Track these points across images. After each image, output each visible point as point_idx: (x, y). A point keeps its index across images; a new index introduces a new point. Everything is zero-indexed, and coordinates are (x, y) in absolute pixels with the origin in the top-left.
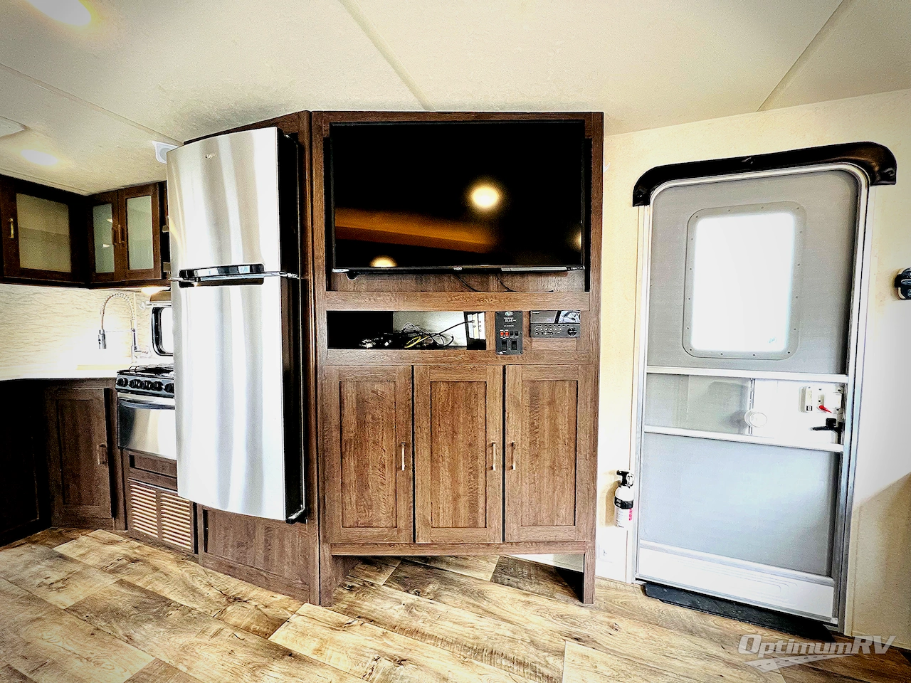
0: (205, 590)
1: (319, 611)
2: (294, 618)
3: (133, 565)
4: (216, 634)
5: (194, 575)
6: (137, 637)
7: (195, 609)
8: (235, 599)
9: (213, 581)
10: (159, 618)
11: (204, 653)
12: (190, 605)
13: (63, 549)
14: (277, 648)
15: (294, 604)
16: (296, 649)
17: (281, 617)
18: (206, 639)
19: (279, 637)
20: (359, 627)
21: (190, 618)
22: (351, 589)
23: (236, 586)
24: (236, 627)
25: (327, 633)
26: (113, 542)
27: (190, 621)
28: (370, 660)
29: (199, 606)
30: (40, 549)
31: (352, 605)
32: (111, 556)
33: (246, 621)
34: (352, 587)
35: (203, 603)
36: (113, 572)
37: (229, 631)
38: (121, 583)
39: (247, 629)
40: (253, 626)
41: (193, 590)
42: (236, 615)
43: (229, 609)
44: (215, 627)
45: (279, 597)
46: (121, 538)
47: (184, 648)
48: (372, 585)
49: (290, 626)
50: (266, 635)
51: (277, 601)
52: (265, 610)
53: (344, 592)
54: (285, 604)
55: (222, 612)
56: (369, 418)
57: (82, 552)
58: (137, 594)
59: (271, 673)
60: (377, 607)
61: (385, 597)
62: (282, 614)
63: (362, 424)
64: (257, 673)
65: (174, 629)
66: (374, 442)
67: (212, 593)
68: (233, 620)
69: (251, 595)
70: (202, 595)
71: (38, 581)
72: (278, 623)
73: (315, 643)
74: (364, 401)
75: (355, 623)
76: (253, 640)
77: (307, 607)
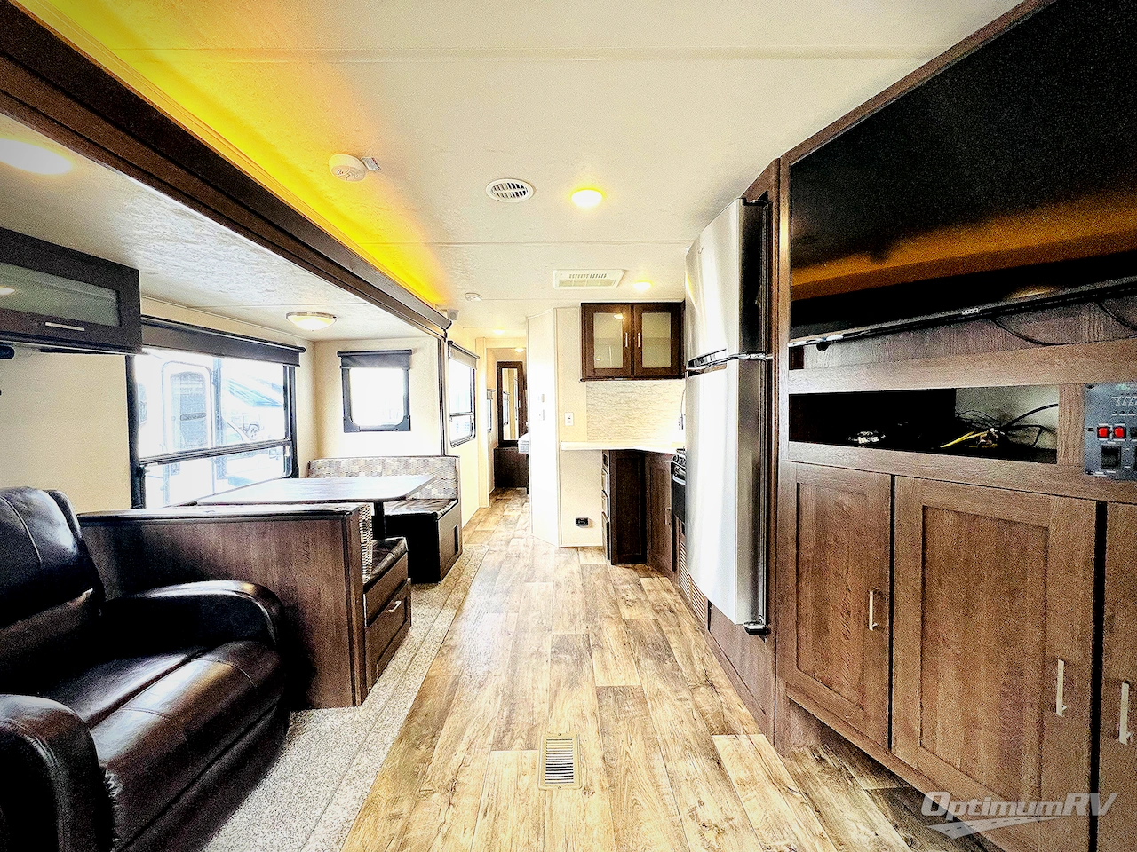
0: (696, 662)
1: (770, 751)
2: (743, 737)
3: (668, 614)
4: (681, 700)
5: (698, 645)
6: (642, 663)
7: (682, 671)
8: (711, 685)
9: (706, 659)
10: (660, 661)
11: (666, 705)
12: (681, 666)
13: (644, 581)
14: (713, 748)
15: (752, 726)
16: (726, 762)
17: (735, 728)
18: (673, 698)
19: (721, 742)
20: (798, 802)
21: (674, 676)
22: (821, 760)
23: (719, 676)
24: (697, 706)
25: (760, 775)
26: (669, 591)
27: (674, 677)
28: (784, 843)
29: (686, 671)
30: (635, 575)
31: (807, 775)
32: (662, 599)
33: (706, 708)
34: (824, 760)
35: (689, 670)
36: (656, 611)
37: (689, 705)
38: (656, 621)
39: (703, 715)
40: (708, 716)
41: (690, 657)
42: (703, 695)
43: (702, 689)
44: (685, 694)
45: (745, 710)
46: (674, 590)
47: (659, 693)
48: (851, 778)
49: (735, 742)
50: (712, 732)
51: (741, 713)
52: (725, 711)
53: (811, 757)
54: (745, 720)
55: (696, 687)
56: (831, 540)
57: (651, 588)
58: (659, 635)
59: (695, 762)
60: (836, 805)
61: (856, 804)
62: (737, 726)
63: (822, 544)
64: (687, 752)
65: (662, 675)
66: (836, 574)
67: (699, 668)
68: (699, 699)
69: (724, 690)
70: (692, 664)
71: (623, 595)
72: (727, 730)
73: (745, 774)
74: (825, 514)
75: (799, 795)
76: (701, 725)
77: (761, 739)
